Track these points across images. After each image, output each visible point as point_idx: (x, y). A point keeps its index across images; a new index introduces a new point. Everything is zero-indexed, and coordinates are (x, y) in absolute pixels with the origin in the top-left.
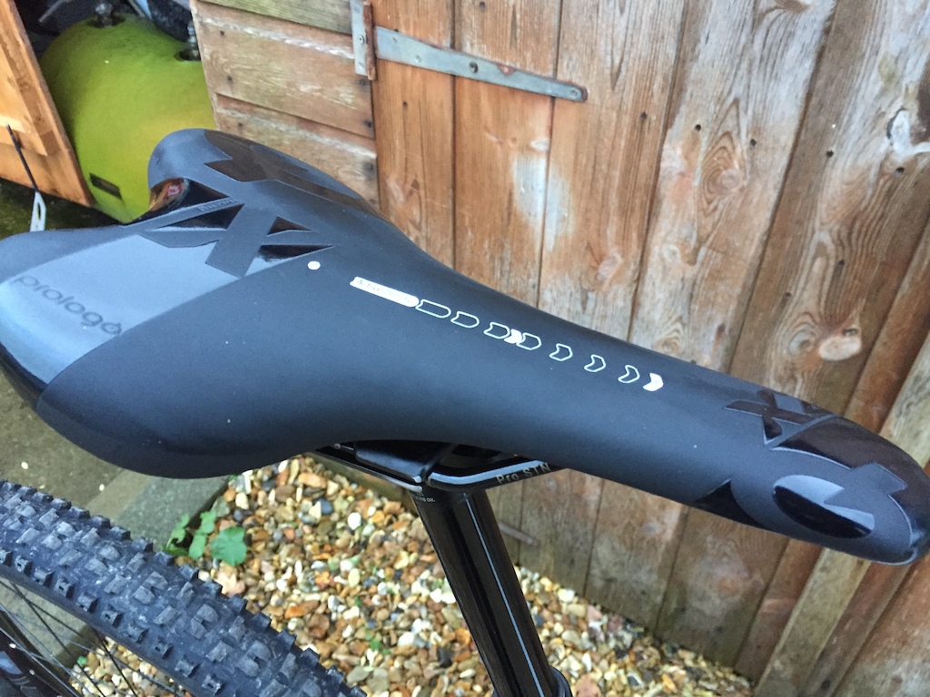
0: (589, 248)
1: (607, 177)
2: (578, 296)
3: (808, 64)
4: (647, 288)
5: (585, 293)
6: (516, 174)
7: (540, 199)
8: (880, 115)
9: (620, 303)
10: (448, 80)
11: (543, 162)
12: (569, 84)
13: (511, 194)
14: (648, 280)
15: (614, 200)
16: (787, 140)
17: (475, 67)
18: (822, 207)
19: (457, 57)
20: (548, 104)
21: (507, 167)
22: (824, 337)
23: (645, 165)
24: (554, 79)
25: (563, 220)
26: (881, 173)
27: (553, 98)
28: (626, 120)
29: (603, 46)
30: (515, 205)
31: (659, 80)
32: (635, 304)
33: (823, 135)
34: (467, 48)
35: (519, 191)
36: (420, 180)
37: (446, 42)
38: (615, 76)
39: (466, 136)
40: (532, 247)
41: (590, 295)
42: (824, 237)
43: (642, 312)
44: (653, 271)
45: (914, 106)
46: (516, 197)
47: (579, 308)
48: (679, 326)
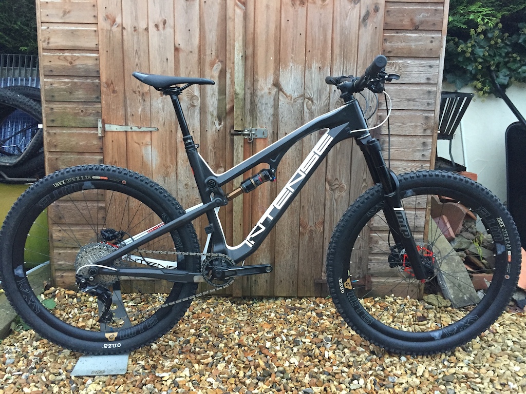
0: (164, 165)
1: (166, 146)
2: (163, 179)
3: (199, 115)
4: (179, 171)
5: (164, 178)
6: (144, 152)
7: (150, 156)
8: (213, 122)
9: (173, 178)
10: (125, 132)
11: (150, 146)
12: (154, 128)
13: (143, 157)
14: (179, 169)
15: (168, 151)
16: (199, 130)
17: (131, 128)
18: (208, 141)
19: (127, 127)
20: (150, 133)
21: (141, 150)
22: (217, 170)
23: (173, 142)
24: (151, 127)
25: (157, 160)
26: (216, 132)
27: (151, 131)
28: (168, 133)
29: (161, 119)
30: (144, 159)
31: (173, 123)
32: (177, 176)
33: (204, 128)
34: (129, 125)
35: (145, 156)
36: (117, 160)
37: (124, 124)
38: (164, 124)
39: (129, 145)
40: (149, 170)
41: (166, 178)
42: (210, 148)
43: (179, 178)
44: (180, 166)
45: (217, 119)
46: (144, 157)
47: (164, 183)
48: (188, 179)
